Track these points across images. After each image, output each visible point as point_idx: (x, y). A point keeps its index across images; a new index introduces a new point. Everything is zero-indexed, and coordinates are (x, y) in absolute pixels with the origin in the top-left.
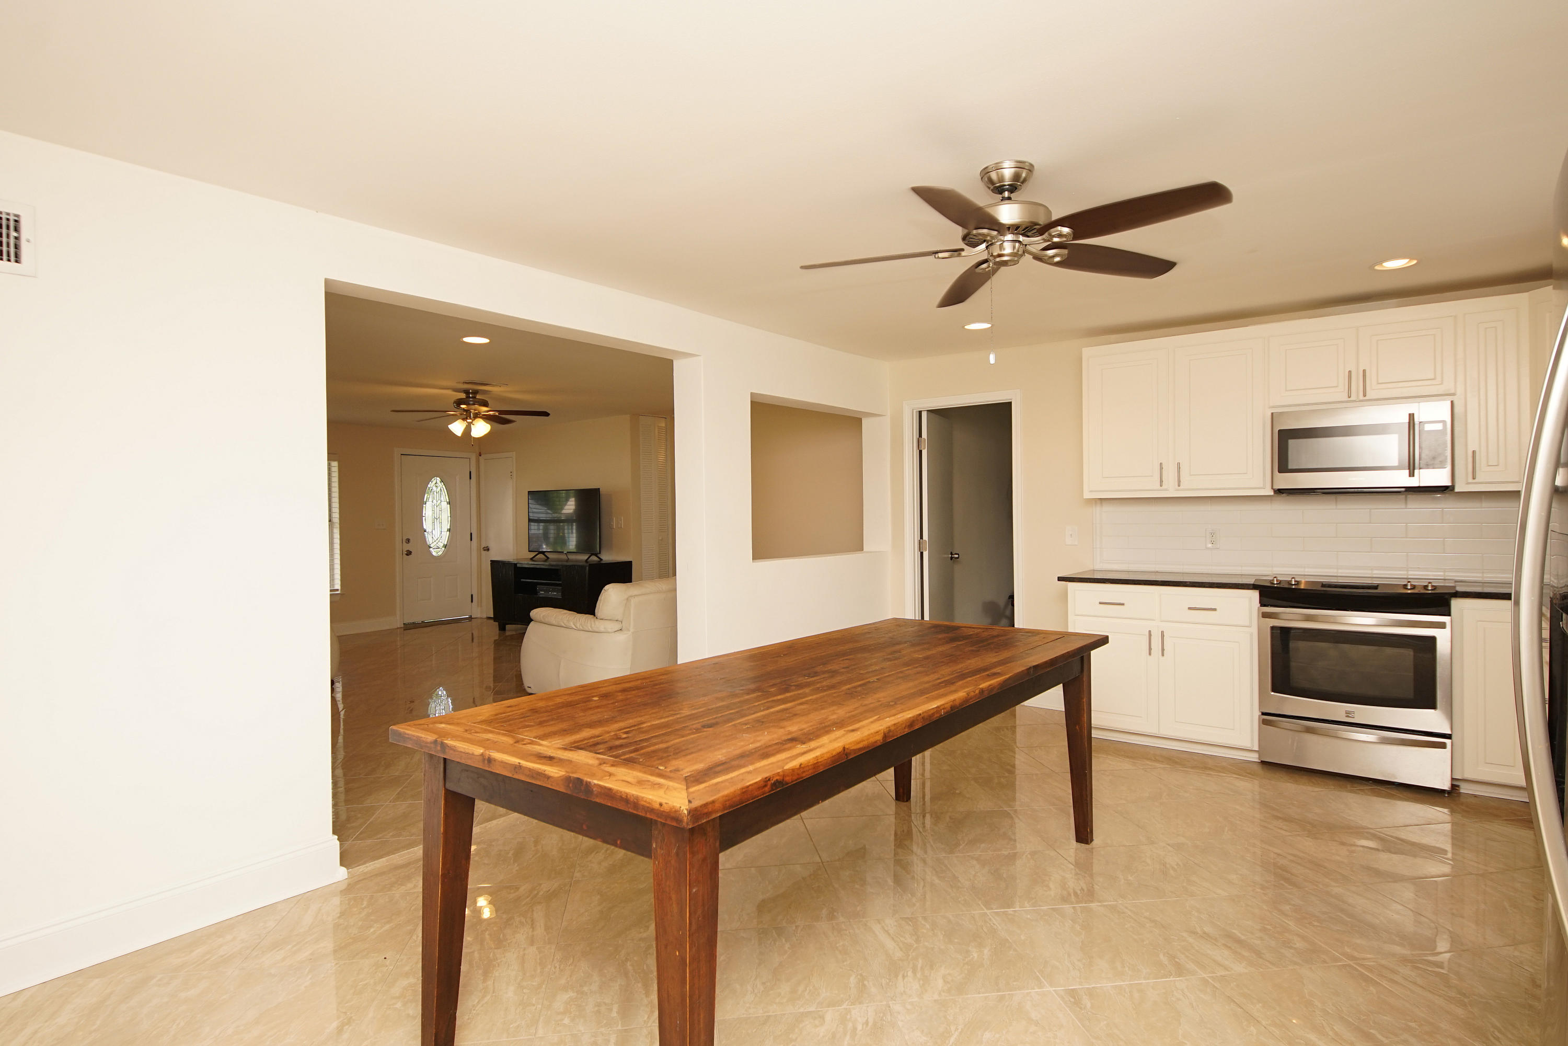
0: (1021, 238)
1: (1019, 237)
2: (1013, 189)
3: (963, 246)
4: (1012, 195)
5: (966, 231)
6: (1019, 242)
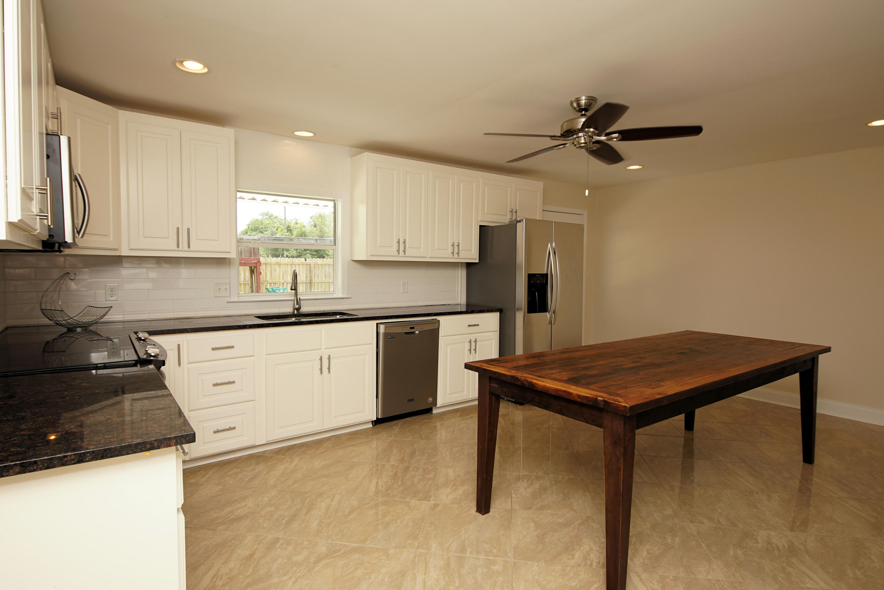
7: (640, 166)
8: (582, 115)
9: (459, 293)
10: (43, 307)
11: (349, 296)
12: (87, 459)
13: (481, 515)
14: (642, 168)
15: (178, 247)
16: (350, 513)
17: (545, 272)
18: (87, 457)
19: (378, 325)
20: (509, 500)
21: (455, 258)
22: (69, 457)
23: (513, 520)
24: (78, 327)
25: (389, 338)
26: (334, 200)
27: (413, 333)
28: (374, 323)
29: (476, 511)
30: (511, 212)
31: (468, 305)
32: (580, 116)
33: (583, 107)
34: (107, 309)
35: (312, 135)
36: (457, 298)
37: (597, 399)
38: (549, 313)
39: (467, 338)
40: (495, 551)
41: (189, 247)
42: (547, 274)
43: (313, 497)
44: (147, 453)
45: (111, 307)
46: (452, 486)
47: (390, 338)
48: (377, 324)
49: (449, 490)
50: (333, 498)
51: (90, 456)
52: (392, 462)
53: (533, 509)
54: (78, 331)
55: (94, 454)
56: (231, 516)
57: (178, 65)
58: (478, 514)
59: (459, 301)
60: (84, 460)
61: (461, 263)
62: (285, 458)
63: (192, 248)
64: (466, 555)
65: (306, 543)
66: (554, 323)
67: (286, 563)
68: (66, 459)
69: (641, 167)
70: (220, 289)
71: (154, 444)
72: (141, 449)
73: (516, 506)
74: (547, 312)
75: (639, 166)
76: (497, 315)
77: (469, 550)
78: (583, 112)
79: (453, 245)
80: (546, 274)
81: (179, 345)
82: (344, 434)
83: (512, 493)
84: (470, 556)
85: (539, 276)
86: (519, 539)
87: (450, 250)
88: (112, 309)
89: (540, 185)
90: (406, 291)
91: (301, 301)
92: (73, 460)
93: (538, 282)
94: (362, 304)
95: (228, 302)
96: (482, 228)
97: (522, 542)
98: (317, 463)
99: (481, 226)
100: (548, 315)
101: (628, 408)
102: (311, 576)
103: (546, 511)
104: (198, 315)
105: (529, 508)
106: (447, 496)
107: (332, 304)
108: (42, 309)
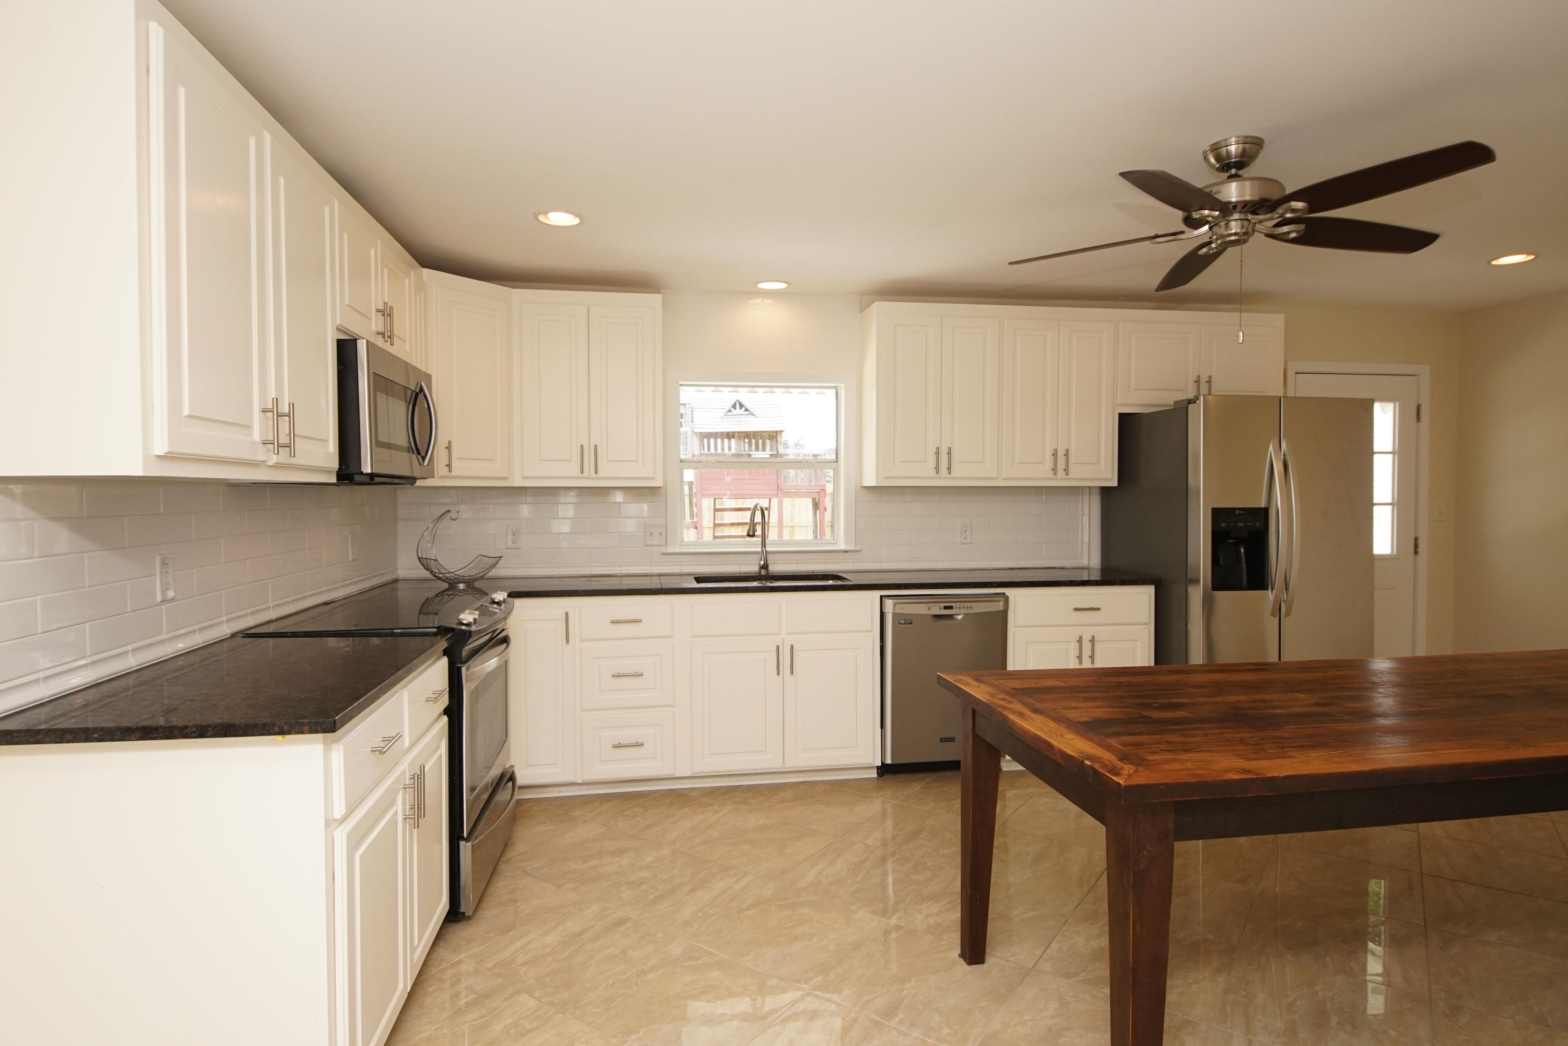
0: (1250, 217)
1: (1247, 216)
2: (1240, 165)
3: (1184, 228)
4: (1240, 172)
5: (1186, 214)
6: (1248, 220)
7: (1529, 254)
8: (1230, 177)
9: (1086, 546)
10: (420, 556)
11: (858, 548)
12: (209, 734)
13: (965, 963)
14: (1534, 258)
15: (582, 472)
16: (750, 907)
17: (1263, 506)
18: (208, 731)
19: (883, 598)
20: (1038, 952)
21: (1061, 479)
22: (190, 729)
23: (1020, 988)
24: (460, 583)
25: (901, 624)
26: (837, 387)
27: (950, 617)
28: (876, 594)
29: (959, 955)
30: (1196, 383)
31: (1104, 569)
32: (1226, 178)
33: (1233, 160)
34: (497, 559)
35: (784, 285)
36: (1080, 555)
37: (1083, 762)
38: (1272, 592)
39: (1075, 633)
40: (946, 1031)
41: (596, 473)
42: (1266, 511)
43: (714, 871)
44: (279, 738)
45: (501, 557)
46: (948, 903)
47: (905, 624)
48: (881, 597)
49: (935, 908)
50: (740, 878)
51: (212, 731)
52: (870, 842)
53: (1078, 979)
54: (462, 588)
55: (216, 729)
56: (591, 872)
57: (541, 218)
58: (962, 960)
59: (1084, 562)
60: (206, 735)
61: (1089, 487)
62: (712, 804)
63: (600, 474)
64: (889, 1024)
65: (660, 935)
66: (1287, 614)
67: (616, 956)
68: (186, 730)
69: (1532, 257)
70: (651, 533)
71: (283, 728)
72: (269, 731)
73: (1047, 966)
74: (1267, 589)
75: (1524, 256)
76: (1151, 589)
77: (901, 1015)
78: (1233, 171)
79: (1055, 454)
80: (1264, 508)
81: (567, 614)
82: (824, 782)
83: (1056, 939)
84: (894, 1026)
85: (1241, 512)
86: (1009, 1023)
87: (1049, 464)
88: (502, 559)
89: (1278, 321)
90: (969, 540)
91: (768, 555)
92: (194, 732)
93: (1241, 524)
94: (881, 562)
95: (663, 554)
96: (1124, 419)
97: (1009, 1031)
98: (754, 820)
99: (1121, 416)
100: (1270, 595)
101: (1123, 789)
102: (636, 984)
103: (1102, 988)
104: (623, 572)
105: (1067, 976)
106: (927, 917)
107: (827, 561)
108: (419, 558)
